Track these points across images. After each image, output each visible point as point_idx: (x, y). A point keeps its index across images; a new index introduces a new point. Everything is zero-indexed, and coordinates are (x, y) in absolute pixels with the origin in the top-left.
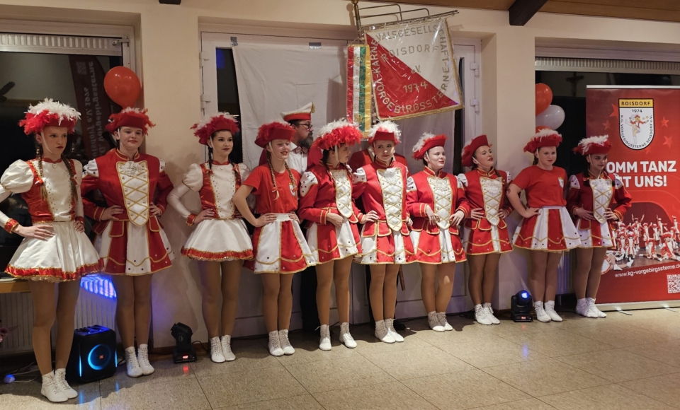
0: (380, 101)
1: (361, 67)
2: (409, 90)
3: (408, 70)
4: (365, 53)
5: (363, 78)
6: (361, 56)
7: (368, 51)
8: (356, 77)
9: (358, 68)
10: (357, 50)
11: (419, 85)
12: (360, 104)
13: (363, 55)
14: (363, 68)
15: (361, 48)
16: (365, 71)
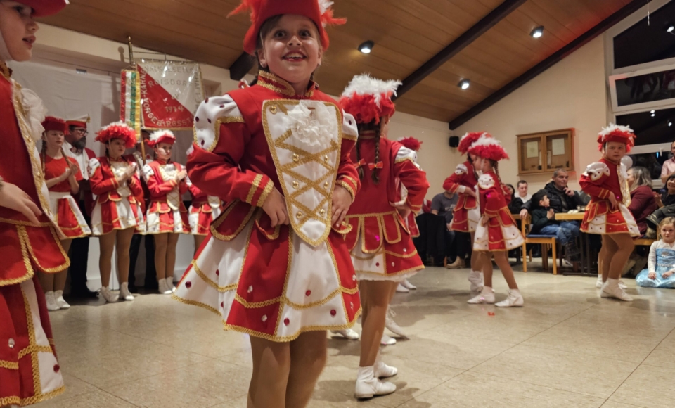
0: (145, 115)
1: (132, 87)
2: (169, 111)
3: (169, 96)
4: (135, 77)
5: (133, 96)
6: (132, 79)
7: (138, 77)
8: (128, 94)
9: (130, 88)
10: (129, 74)
11: (177, 108)
12: (131, 114)
13: (134, 77)
14: (133, 89)
15: (133, 73)
16: (135, 90)
